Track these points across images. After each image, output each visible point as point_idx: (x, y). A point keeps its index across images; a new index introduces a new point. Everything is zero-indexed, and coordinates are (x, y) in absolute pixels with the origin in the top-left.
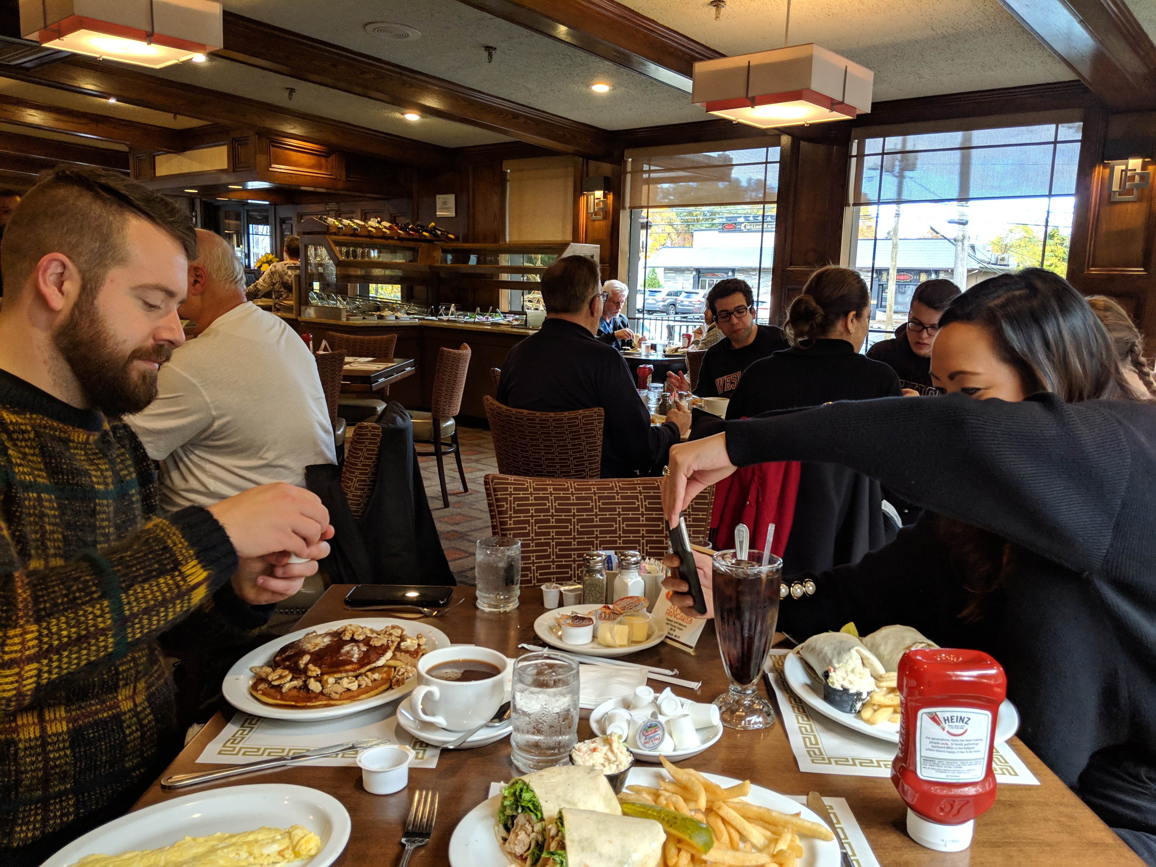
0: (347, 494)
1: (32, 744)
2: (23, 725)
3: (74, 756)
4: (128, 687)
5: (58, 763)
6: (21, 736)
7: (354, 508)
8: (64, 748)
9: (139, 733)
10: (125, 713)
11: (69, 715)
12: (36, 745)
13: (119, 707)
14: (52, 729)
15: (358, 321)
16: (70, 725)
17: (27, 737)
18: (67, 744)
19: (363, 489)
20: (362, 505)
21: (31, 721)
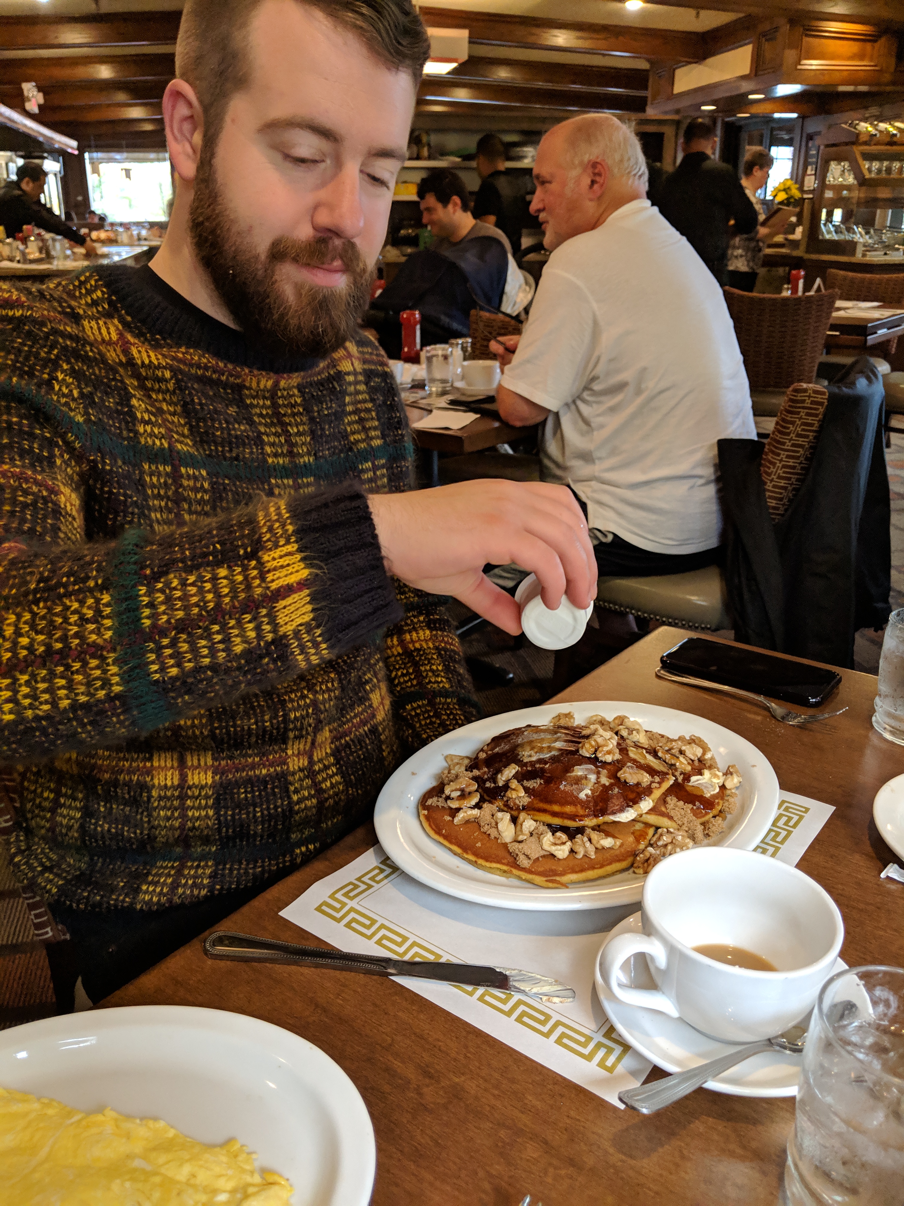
0: (765, 483)
1: (169, 794)
2: (159, 766)
3: (218, 819)
4: (303, 741)
5: (197, 824)
6: (156, 781)
7: (772, 503)
8: (206, 807)
9: (314, 801)
10: (293, 774)
11: (216, 764)
12: (173, 795)
13: (285, 763)
14: (195, 778)
15: (877, 257)
16: (217, 778)
17: (162, 784)
18: (211, 802)
19: (789, 479)
20: (785, 501)
21: (169, 764)
